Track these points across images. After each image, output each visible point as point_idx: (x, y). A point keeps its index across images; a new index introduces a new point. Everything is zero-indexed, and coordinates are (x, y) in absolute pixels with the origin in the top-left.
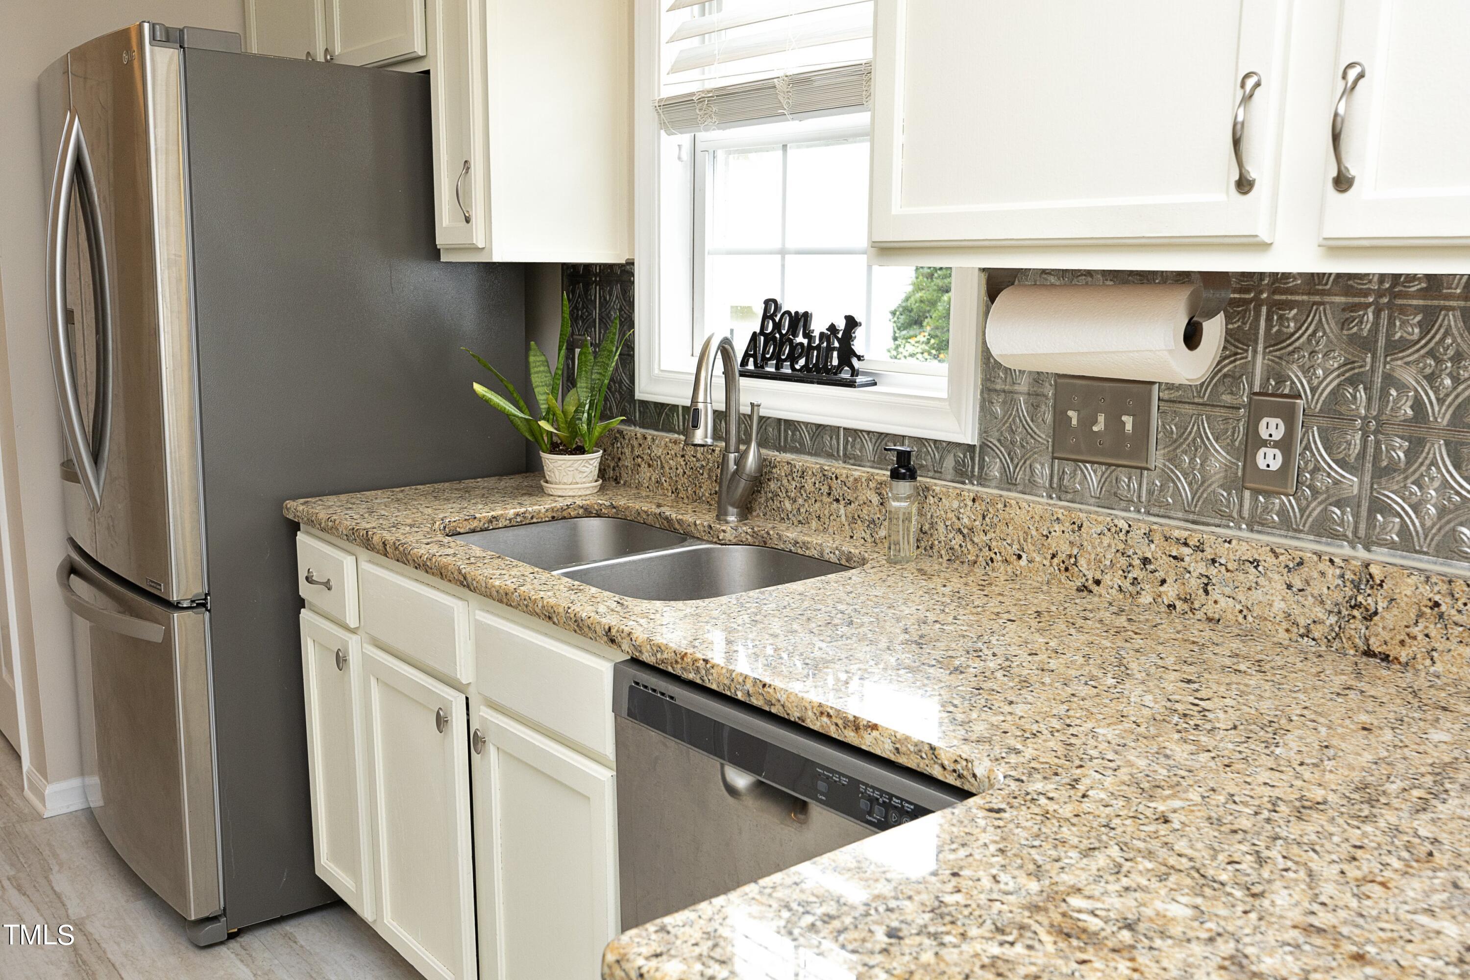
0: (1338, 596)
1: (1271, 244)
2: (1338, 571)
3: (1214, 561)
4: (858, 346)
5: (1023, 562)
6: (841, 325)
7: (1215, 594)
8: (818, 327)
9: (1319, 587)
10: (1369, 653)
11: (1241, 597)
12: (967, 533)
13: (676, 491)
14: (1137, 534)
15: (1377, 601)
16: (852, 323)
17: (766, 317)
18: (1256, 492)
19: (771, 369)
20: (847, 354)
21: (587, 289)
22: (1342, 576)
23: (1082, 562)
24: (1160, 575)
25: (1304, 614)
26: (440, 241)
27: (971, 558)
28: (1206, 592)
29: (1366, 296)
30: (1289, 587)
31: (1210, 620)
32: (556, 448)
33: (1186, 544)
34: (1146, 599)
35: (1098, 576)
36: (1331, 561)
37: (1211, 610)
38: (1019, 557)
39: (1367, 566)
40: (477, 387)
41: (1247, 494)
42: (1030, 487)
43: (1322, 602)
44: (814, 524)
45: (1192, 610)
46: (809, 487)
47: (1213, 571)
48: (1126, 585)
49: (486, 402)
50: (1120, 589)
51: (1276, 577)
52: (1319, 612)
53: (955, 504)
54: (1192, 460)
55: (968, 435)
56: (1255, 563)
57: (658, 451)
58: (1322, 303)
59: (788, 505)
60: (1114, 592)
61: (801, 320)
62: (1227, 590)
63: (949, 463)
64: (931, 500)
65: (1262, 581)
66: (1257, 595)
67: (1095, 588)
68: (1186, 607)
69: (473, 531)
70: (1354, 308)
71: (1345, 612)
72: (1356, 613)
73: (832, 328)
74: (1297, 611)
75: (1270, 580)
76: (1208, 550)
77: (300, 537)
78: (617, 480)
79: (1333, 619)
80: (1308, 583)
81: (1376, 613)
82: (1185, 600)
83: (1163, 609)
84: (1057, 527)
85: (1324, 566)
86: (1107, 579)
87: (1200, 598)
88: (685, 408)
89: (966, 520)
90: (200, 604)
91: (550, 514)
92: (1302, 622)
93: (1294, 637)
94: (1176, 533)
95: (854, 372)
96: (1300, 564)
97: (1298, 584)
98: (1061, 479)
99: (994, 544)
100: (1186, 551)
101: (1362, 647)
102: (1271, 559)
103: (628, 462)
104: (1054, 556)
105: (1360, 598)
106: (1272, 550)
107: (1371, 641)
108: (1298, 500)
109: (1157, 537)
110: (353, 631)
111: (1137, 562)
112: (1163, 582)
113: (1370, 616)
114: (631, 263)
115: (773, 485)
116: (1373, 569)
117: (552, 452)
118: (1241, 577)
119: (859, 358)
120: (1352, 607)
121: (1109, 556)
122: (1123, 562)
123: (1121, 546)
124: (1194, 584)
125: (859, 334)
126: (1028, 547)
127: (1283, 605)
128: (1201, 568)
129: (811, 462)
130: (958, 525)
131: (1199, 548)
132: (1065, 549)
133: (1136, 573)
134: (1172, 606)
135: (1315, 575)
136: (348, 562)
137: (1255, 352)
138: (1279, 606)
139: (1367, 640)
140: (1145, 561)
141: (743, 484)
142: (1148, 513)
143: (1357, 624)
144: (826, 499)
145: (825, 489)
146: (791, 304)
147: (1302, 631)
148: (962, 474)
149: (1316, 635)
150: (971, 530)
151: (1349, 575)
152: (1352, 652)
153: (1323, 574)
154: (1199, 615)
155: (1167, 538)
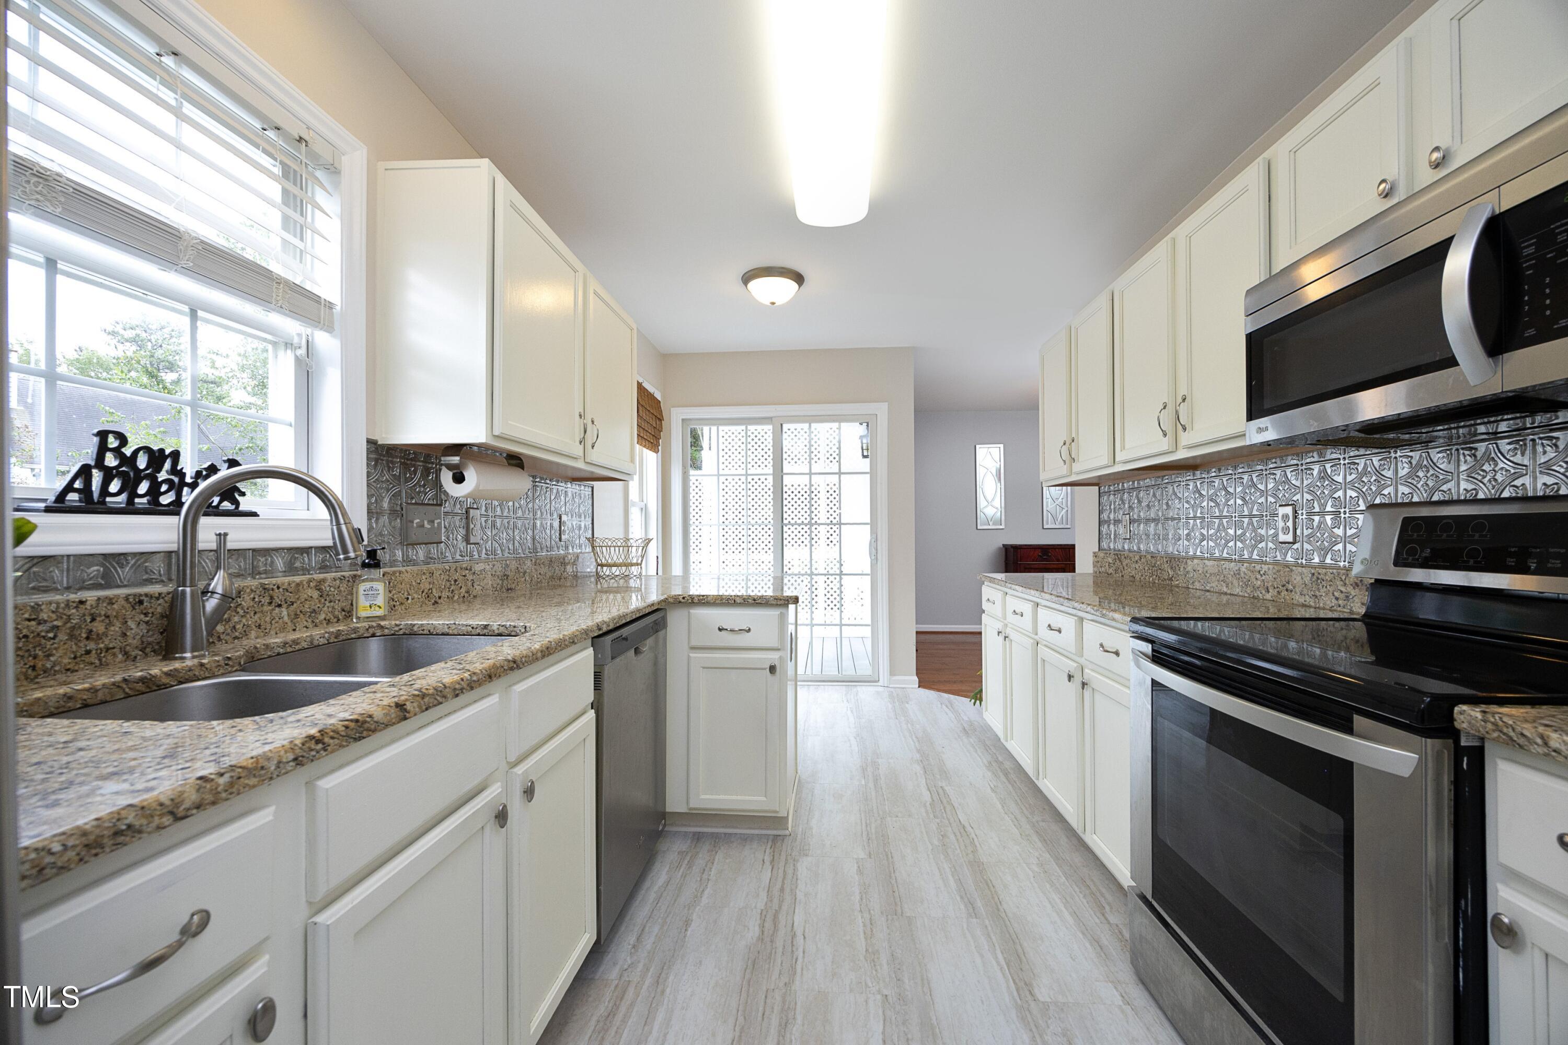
5: (410, 601)
7: (475, 586)
9: (498, 572)
10: (508, 590)
11: (482, 584)
18: (471, 544)
23: (434, 590)
24: (460, 585)
28: (473, 586)
33: (467, 569)
35: (440, 595)
37: (475, 593)
38: (408, 599)
41: (469, 546)
42: (394, 563)
48: (450, 594)
50: (447, 597)
54: (453, 536)
61: (169, 458)
65: (486, 576)
67: (439, 601)
68: (468, 595)
74: (494, 583)
76: (473, 569)
79: (501, 582)
82: (467, 592)
86: (443, 595)
92: (495, 586)
94: (464, 566)
98: (408, 555)
99: (395, 596)
100: (467, 571)
101: (507, 588)
104: (423, 592)
107: (509, 585)
111: (453, 582)
112: (461, 587)
113: (507, 578)
120: (504, 576)
122: (448, 584)
124: (470, 584)
126: (412, 592)
128: (471, 577)
132: (427, 587)
133: (452, 588)
134: (464, 597)
140: (455, 581)
143: (506, 581)
144: (266, 609)
152: (505, 591)
154: (472, 596)
155: (461, 569)
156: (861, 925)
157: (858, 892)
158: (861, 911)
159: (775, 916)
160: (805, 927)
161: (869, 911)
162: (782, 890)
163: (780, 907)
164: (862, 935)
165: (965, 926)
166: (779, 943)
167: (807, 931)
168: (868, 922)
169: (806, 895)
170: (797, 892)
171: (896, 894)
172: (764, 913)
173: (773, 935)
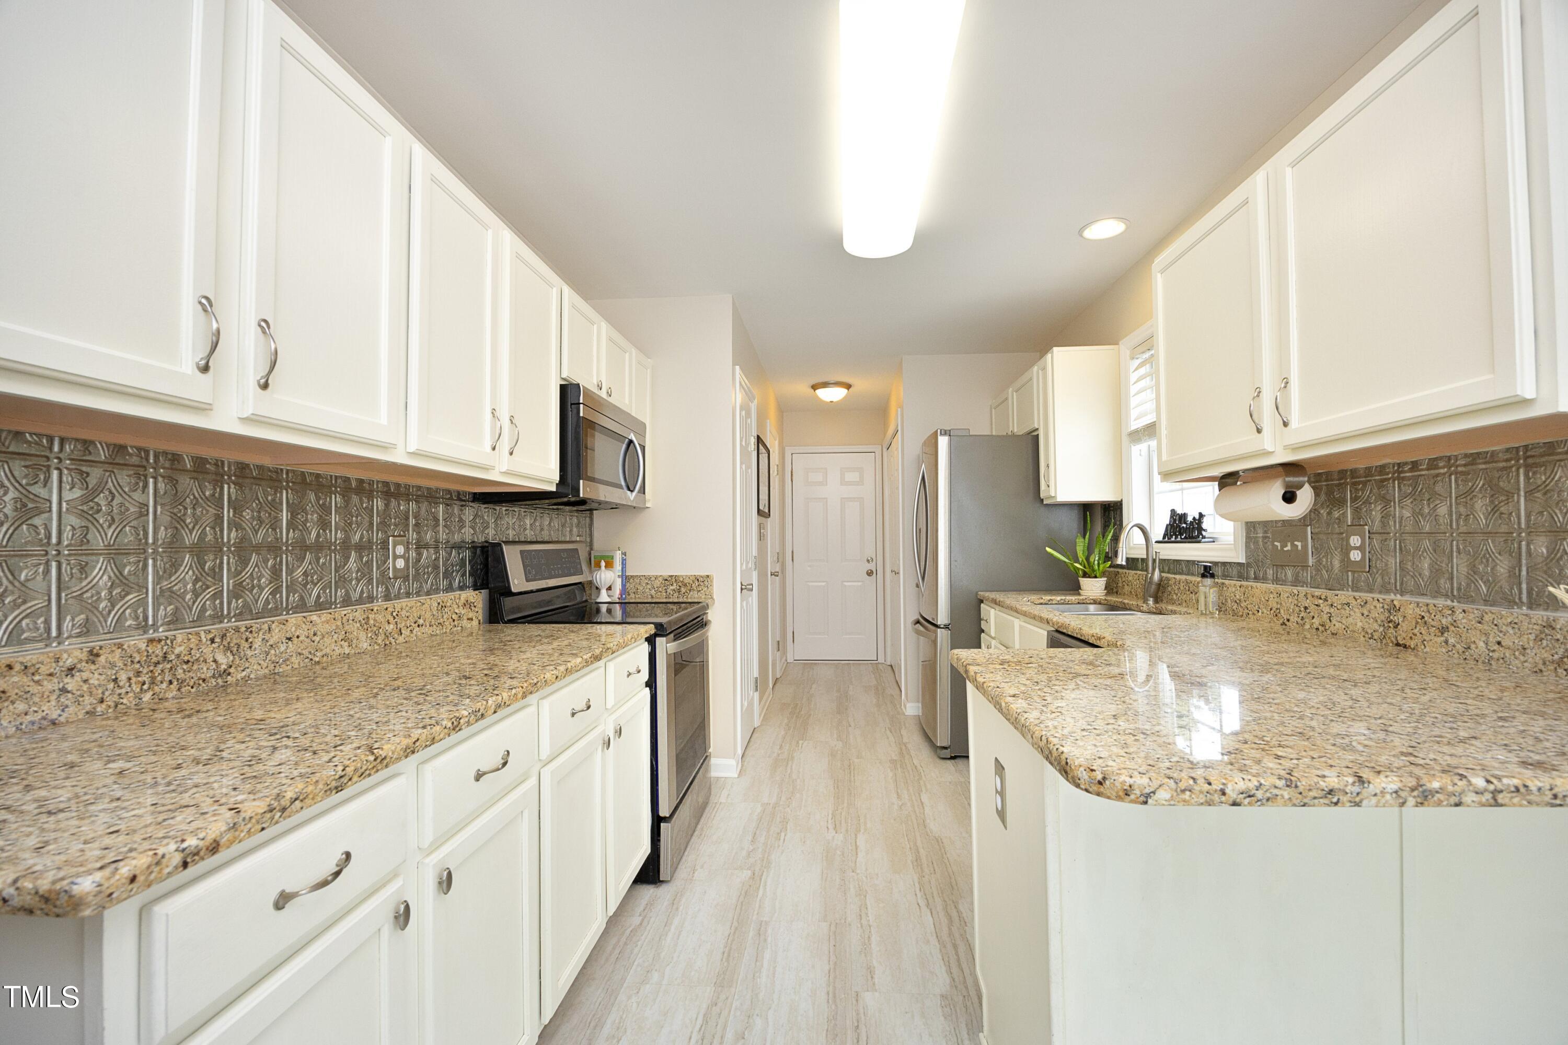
0: (1382, 617)
1: (1273, 452)
2: (1381, 605)
3: (1332, 605)
4: (1204, 526)
5: (1260, 614)
6: (1197, 517)
7: (1334, 622)
8: (1190, 519)
9: (1374, 614)
10: (1398, 645)
11: (1344, 622)
12: (1238, 602)
13: (1136, 595)
14: (1301, 595)
15: (1398, 618)
16: (1201, 515)
17: (1172, 517)
18: (1353, 572)
19: (1173, 539)
20: (1200, 529)
21: (1109, 514)
22: (1383, 607)
23: (1282, 611)
24: (1312, 614)
25: (1369, 627)
26: (1042, 496)
27: (1241, 614)
28: (1330, 621)
29: (1388, 474)
30: (1363, 615)
31: (1333, 634)
32: (1085, 575)
33: (1320, 598)
34: (1307, 626)
35: (1288, 617)
36: (1378, 600)
37: (1333, 629)
38: (1258, 611)
39: (1393, 601)
40: (1048, 549)
41: (1350, 573)
42: (1264, 579)
43: (1377, 621)
44: (1184, 604)
45: (1326, 630)
46: (1182, 588)
47: (1332, 610)
48: (1299, 620)
49: (1052, 555)
50: (1297, 623)
51: (1357, 610)
52: (1376, 626)
53: (1234, 590)
54: (1327, 560)
55: (1242, 559)
56: (1348, 604)
57: (1130, 578)
58: (1371, 480)
59: (1175, 597)
60: (1295, 624)
61: (1183, 517)
62: (1339, 619)
63: (1235, 572)
64: (1225, 589)
65: (1352, 613)
66: (1350, 620)
67: (1287, 623)
68: (1323, 629)
69: (1041, 604)
70: (1383, 481)
71: (1386, 625)
72: (1391, 625)
73: (1194, 518)
74: (1366, 626)
75: (1355, 612)
76: (1329, 600)
77: (982, 605)
78: (1117, 593)
79: (1382, 629)
80: (1370, 612)
81: (1399, 624)
82: (1322, 625)
83: (1315, 631)
84: (1271, 596)
85: (1375, 603)
86: (1291, 618)
87: (1328, 624)
88: (1142, 559)
89: (1238, 597)
90: (946, 627)
91: (1077, 601)
92: (1370, 632)
93: (1367, 639)
94: (1316, 594)
95: (1204, 537)
96: (1366, 603)
97: (1366, 613)
98: (1277, 575)
99: (1249, 606)
100: (1321, 601)
101: (1395, 642)
102: (1354, 602)
103: (1120, 585)
104: (1271, 609)
105: (1391, 617)
106: (1354, 598)
107: (1399, 638)
108: (1371, 575)
109: (1309, 596)
110: (994, 638)
111: (1302, 609)
112: (1313, 617)
113: (1396, 627)
114: (1122, 500)
115: (1169, 589)
116: (1395, 602)
117: (1083, 577)
118: (1343, 611)
119: (1204, 530)
120: (1389, 622)
121: (1292, 607)
122: (1297, 609)
123: (1296, 602)
124: (1325, 617)
125: (1205, 520)
126: (1261, 606)
127: (1361, 624)
128: (1327, 609)
129: (1183, 577)
130: (1235, 599)
131: (1326, 600)
132: (1275, 606)
133: (1302, 614)
134: (1317, 629)
135: (1372, 608)
136: (992, 611)
137: (1347, 506)
138: (1359, 624)
139: (1396, 638)
140: (1306, 608)
141: (1153, 587)
142: (1311, 587)
143: (1392, 630)
144: (1188, 593)
145: (1187, 588)
146: (1180, 511)
147: (1370, 636)
148: (1241, 577)
149: (1376, 637)
150: (1240, 600)
151: (1386, 607)
152: (1391, 645)
153: (1375, 607)
154: (1329, 632)
155: (1313, 596)
156: (869, 915)
157: (872, 946)
158: (870, 926)
159: (952, 921)
160: (921, 912)
161: (862, 926)
162: (955, 946)
163: (950, 929)
164: (869, 907)
165: (776, 915)
166: (938, 900)
167: (918, 910)
168: (863, 916)
169: (928, 941)
170: (938, 946)
171: (832, 943)
172: (963, 923)
173: (946, 906)
